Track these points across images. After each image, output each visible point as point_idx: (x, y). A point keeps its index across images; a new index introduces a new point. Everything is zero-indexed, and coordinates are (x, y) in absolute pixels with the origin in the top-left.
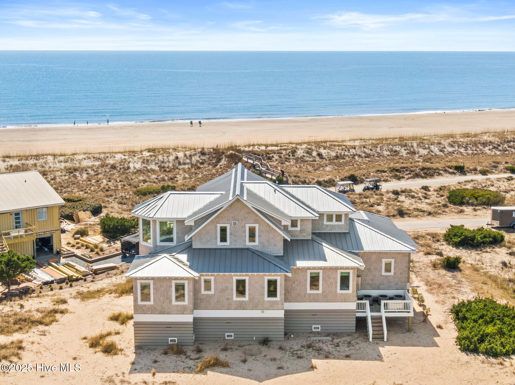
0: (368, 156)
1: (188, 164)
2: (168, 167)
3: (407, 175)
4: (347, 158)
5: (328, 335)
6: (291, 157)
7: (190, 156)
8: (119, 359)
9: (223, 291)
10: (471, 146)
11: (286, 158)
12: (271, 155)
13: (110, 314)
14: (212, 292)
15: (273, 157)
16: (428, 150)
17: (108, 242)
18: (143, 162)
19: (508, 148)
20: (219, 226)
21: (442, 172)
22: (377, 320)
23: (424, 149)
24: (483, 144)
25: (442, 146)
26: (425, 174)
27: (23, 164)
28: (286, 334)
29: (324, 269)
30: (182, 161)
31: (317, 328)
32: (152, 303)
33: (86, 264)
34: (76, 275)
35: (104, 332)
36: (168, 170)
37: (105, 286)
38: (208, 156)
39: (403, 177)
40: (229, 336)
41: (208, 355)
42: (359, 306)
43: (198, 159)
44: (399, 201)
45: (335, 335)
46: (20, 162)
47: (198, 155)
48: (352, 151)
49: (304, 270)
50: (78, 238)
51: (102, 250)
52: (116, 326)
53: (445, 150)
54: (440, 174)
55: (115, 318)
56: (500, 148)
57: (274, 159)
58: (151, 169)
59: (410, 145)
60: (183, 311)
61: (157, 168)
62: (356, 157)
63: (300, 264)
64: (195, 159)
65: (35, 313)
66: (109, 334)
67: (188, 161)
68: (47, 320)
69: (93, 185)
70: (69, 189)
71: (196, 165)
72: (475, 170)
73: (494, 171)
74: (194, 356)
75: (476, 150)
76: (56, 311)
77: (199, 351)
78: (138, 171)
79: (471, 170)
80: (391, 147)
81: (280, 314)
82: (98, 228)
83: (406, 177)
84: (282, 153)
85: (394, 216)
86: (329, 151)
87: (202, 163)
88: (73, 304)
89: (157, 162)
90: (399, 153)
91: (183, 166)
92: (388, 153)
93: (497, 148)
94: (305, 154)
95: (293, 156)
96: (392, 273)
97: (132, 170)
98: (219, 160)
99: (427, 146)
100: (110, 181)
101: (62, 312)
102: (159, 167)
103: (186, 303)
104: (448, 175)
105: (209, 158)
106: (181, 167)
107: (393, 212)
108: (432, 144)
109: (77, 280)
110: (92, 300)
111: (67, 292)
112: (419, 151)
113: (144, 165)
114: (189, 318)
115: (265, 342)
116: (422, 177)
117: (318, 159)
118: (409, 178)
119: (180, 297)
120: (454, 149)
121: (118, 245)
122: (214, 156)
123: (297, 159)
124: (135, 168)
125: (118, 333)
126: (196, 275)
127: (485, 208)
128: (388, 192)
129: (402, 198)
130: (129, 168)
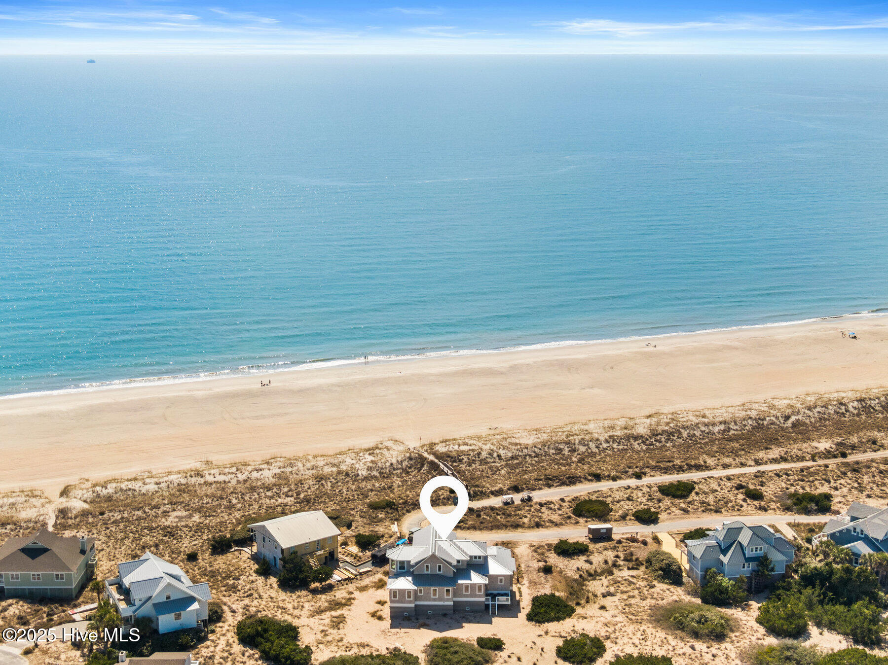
0: (537, 455)
1: (400, 469)
2: (386, 473)
3: (556, 483)
4: (520, 459)
5: (473, 612)
6: (477, 459)
7: (401, 462)
8: (384, 622)
9: (427, 594)
10: (624, 440)
11: (473, 460)
12: (461, 458)
13: (376, 600)
14: (422, 594)
15: (463, 459)
16: (587, 447)
17: (362, 552)
18: (368, 470)
19: (654, 443)
20: (425, 565)
21: (582, 480)
22: (493, 605)
23: (583, 446)
24: (635, 438)
25: (599, 443)
26: (570, 482)
27: (283, 472)
28: (454, 611)
29: (471, 584)
30: (395, 467)
31: (467, 609)
32: (397, 599)
33: (354, 568)
34: (352, 576)
35: (376, 610)
36: (386, 475)
37: (368, 583)
38: (414, 461)
39: (553, 485)
40: (429, 612)
41: (421, 621)
42: (486, 599)
43: (407, 464)
44: (541, 512)
45: (476, 612)
46: (280, 470)
47: (407, 460)
48: (525, 451)
49: (462, 584)
50: (344, 548)
51: (360, 558)
52: (379, 607)
53: (601, 446)
54: (581, 482)
55: (379, 603)
56: (648, 442)
57: (464, 461)
58: (374, 475)
59: (573, 442)
60: (410, 602)
61: (378, 475)
62: (527, 457)
63: (460, 582)
64: (405, 463)
65: (341, 599)
66: (378, 611)
67: (400, 466)
68: (349, 603)
69: (338, 495)
70: (323, 500)
71: (406, 469)
72: (609, 476)
73: (623, 476)
74: (415, 621)
75: (627, 446)
76: (350, 599)
77: (417, 619)
78: (365, 478)
79: (605, 477)
80: (557, 445)
81: (451, 603)
82: (354, 539)
83: (555, 484)
84: (470, 455)
85: (533, 527)
86: (507, 451)
87: (410, 468)
88: (357, 594)
89: (377, 468)
90: (562, 451)
91: (396, 472)
92: (554, 451)
93: (645, 442)
94: (488, 456)
95: (479, 457)
96: (503, 584)
97: (360, 477)
98: (422, 465)
99: (586, 443)
100: (348, 491)
101: (353, 599)
102: (379, 473)
103: (412, 599)
104: (587, 482)
105: (415, 463)
106: (395, 472)
107: (533, 524)
108: (591, 441)
109: (353, 579)
110: (365, 592)
111: (351, 587)
112: (579, 449)
113: (369, 472)
114: (413, 605)
115: (445, 615)
116: (567, 485)
117: (497, 460)
118: (557, 486)
119: (409, 597)
120: (608, 445)
121: (368, 553)
122: (419, 461)
123: (481, 461)
124: (362, 475)
125: (381, 610)
126: (416, 588)
127: (593, 520)
128: (536, 503)
129: (544, 509)
130: (358, 475)
